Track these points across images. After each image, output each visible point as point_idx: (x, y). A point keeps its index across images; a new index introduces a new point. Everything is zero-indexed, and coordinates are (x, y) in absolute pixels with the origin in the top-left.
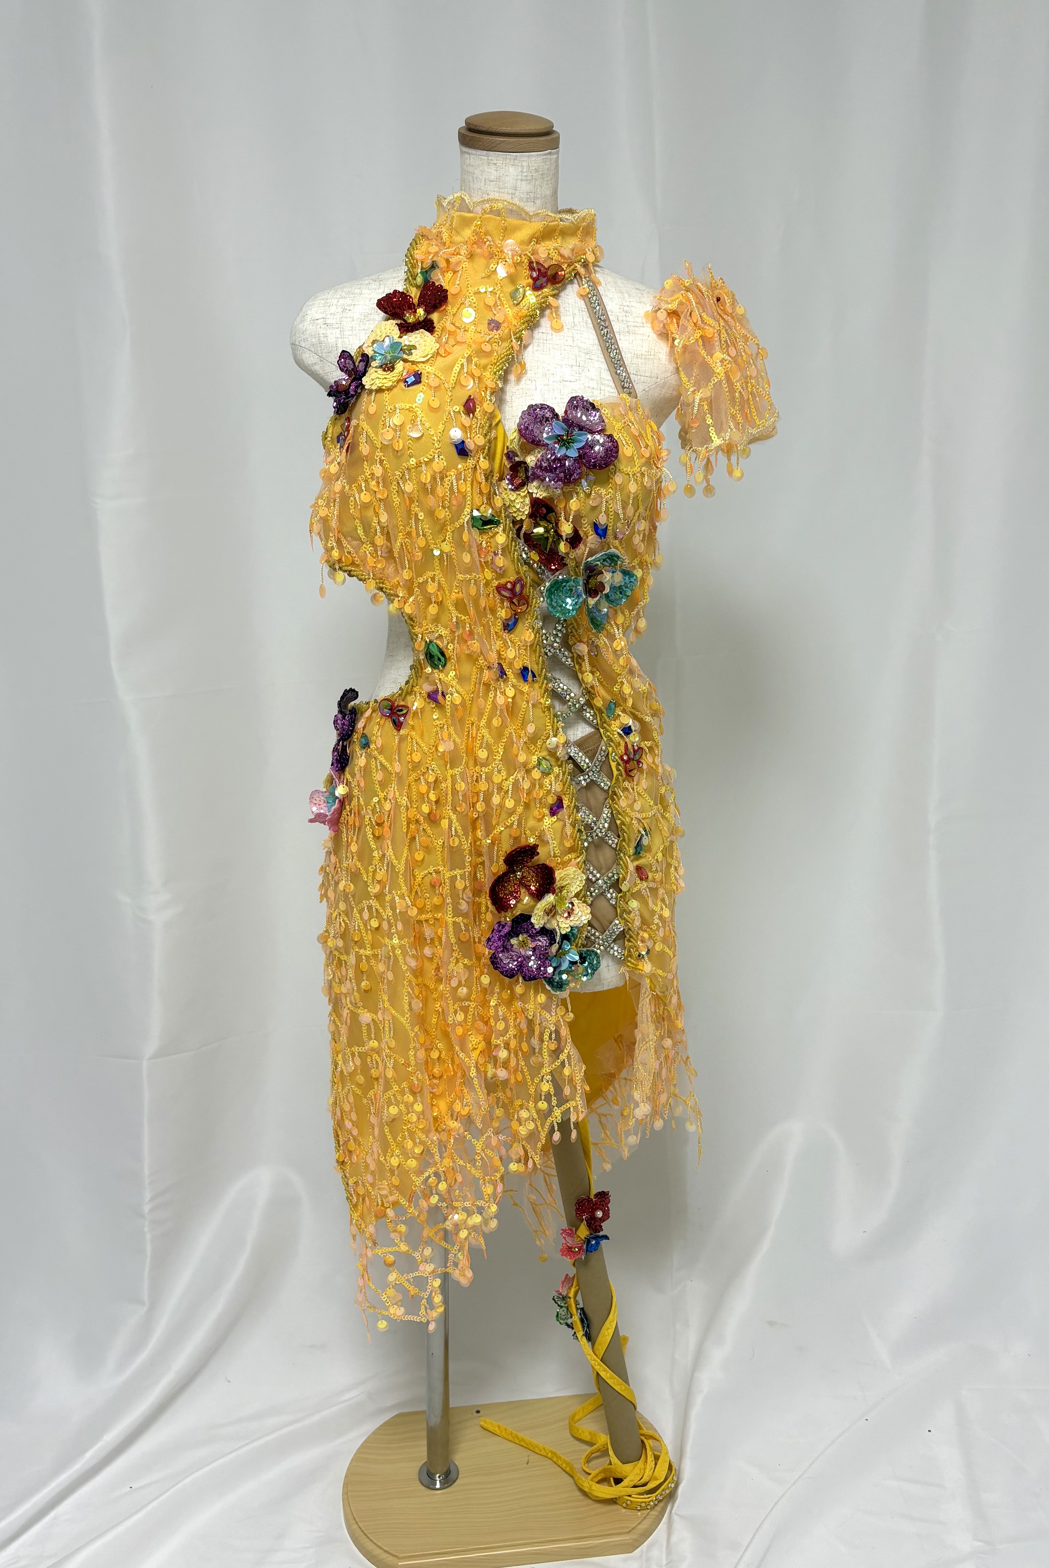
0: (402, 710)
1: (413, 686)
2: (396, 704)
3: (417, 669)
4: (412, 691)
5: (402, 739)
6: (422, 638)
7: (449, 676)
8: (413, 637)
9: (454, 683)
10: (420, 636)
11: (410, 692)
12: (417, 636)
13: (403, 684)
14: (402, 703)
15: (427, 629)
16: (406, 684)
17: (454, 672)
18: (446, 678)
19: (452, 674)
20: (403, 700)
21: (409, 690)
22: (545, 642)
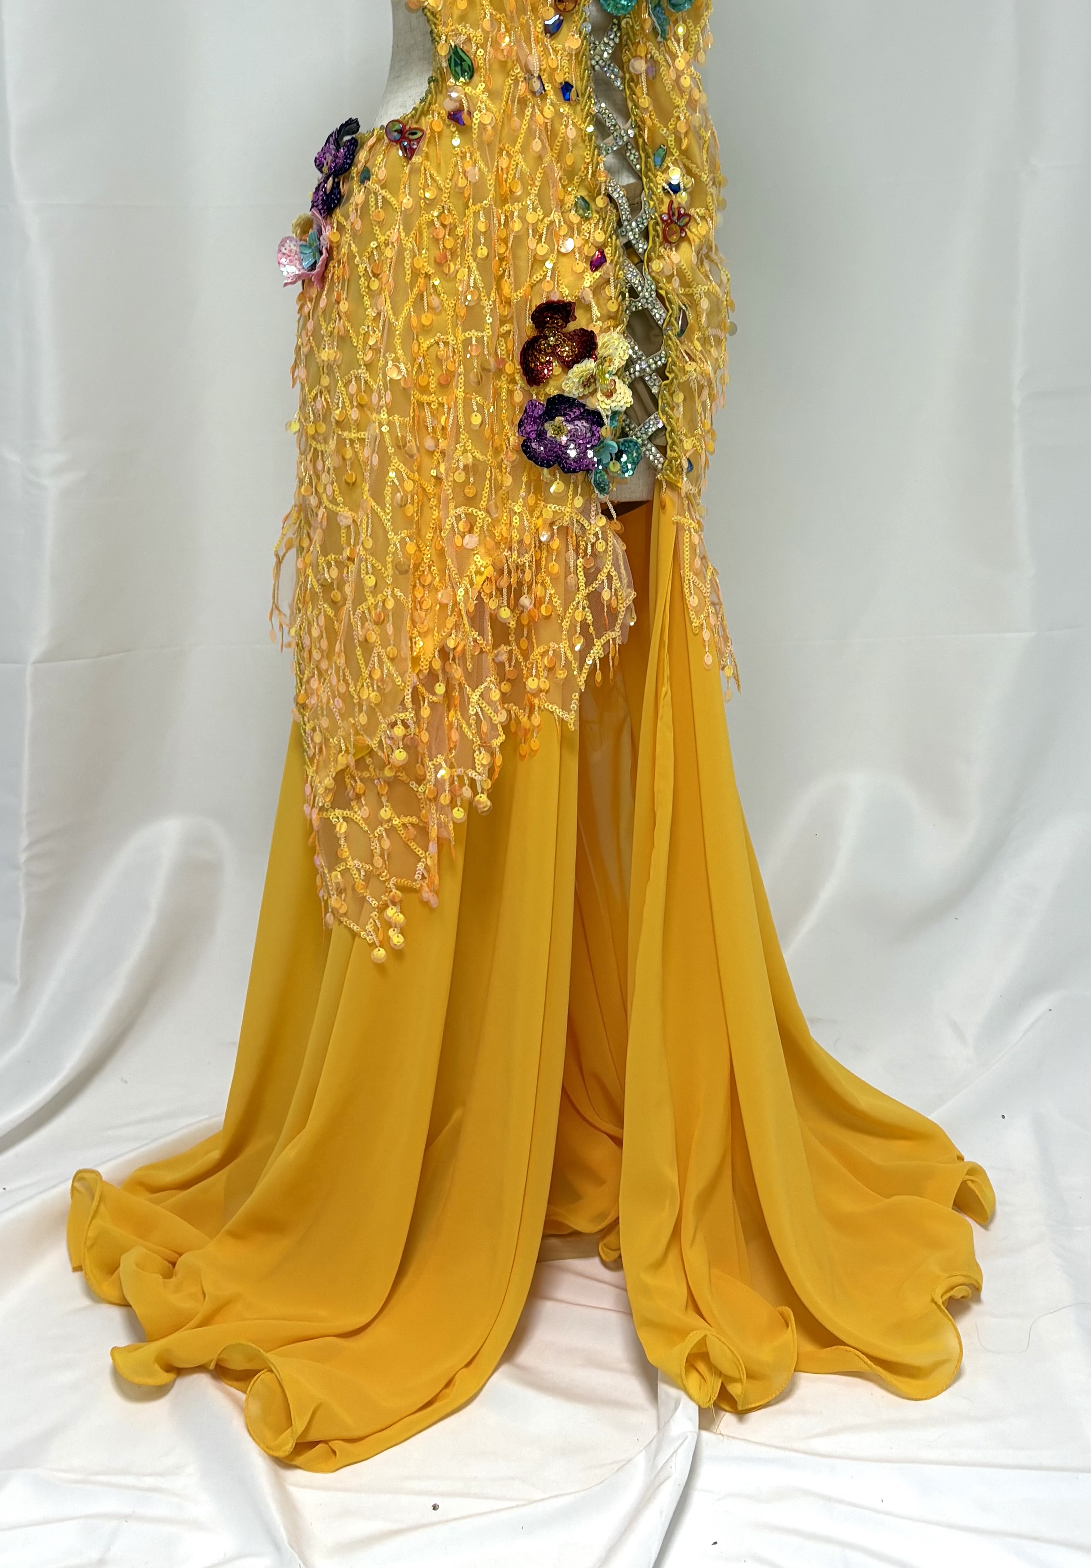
0: (415, 134)
1: (430, 104)
2: (407, 128)
3: (437, 83)
4: (428, 111)
5: (414, 171)
6: (446, 41)
7: (478, 89)
8: (434, 39)
9: (484, 97)
10: (444, 37)
11: (425, 113)
12: (440, 37)
13: (418, 102)
14: (414, 126)
15: (453, 30)
16: (421, 103)
17: (484, 85)
18: (474, 92)
19: (481, 86)
20: (417, 123)
21: (425, 109)
22: (592, 52)
